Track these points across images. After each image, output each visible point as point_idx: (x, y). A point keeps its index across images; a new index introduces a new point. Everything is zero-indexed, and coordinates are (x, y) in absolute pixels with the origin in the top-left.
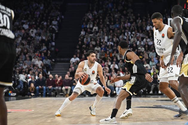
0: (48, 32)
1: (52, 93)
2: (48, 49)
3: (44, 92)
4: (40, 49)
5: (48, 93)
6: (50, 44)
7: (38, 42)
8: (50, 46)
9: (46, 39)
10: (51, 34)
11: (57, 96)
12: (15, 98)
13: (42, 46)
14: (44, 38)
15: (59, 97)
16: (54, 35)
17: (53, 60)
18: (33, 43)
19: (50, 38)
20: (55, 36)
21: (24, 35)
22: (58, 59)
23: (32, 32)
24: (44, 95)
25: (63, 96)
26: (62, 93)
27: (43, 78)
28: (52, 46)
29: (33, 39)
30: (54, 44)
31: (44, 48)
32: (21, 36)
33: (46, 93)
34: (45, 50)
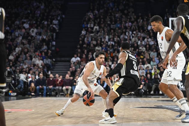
0: (49, 31)
1: (53, 93)
2: (49, 48)
3: (45, 92)
4: (41, 48)
5: (48, 93)
6: (50, 43)
7: (39, 42)
8: (51, 45)
9: (47, 39)
10: (52, 33)
11: (57, 96)
12: (15, 98)
13: (43, 45)
14: (45, 37)
15: (60, 97)
16: (54, 34)
17: (54, 60)
18: (33, 42)
19: (51, 38)
20: (56, 35)
21: (24, 34)
22: (59, 59)
23: (33, 31)
24: (44, 94)
25: (63, 96)
26: (63, 93)
27: (43, 78)
28: (53, 46)
29: (33, 38)
30: (54, 43)
31: (45, 47)
32: (21, 35)
33: (47, 93)
34: (45, 49)
